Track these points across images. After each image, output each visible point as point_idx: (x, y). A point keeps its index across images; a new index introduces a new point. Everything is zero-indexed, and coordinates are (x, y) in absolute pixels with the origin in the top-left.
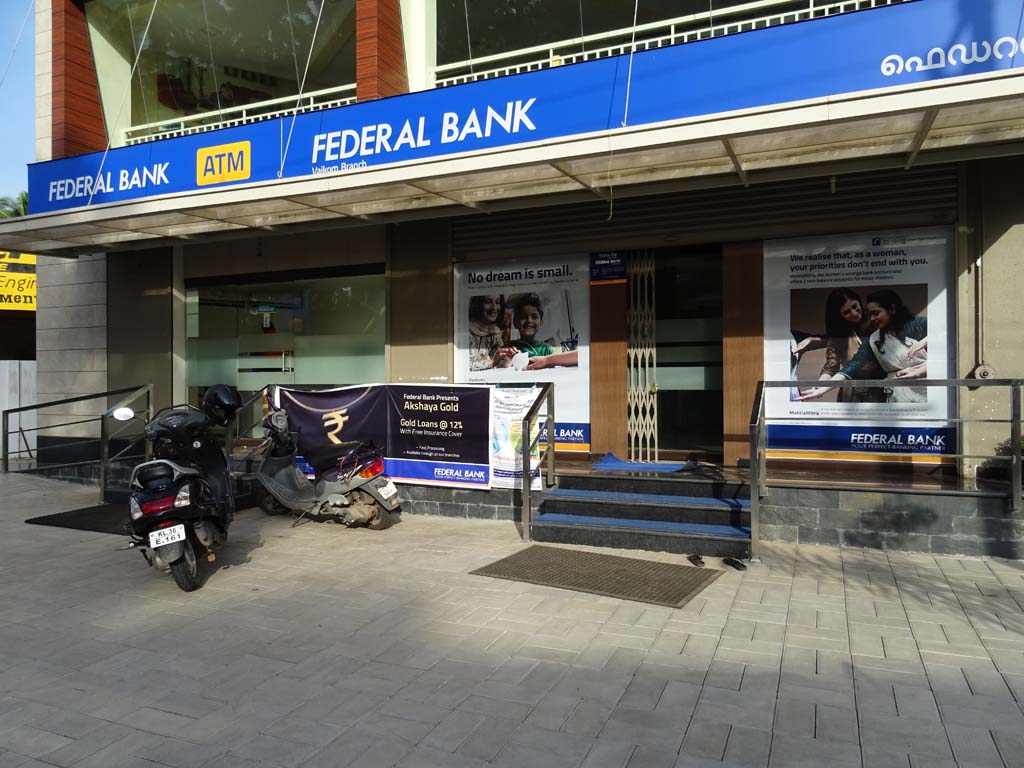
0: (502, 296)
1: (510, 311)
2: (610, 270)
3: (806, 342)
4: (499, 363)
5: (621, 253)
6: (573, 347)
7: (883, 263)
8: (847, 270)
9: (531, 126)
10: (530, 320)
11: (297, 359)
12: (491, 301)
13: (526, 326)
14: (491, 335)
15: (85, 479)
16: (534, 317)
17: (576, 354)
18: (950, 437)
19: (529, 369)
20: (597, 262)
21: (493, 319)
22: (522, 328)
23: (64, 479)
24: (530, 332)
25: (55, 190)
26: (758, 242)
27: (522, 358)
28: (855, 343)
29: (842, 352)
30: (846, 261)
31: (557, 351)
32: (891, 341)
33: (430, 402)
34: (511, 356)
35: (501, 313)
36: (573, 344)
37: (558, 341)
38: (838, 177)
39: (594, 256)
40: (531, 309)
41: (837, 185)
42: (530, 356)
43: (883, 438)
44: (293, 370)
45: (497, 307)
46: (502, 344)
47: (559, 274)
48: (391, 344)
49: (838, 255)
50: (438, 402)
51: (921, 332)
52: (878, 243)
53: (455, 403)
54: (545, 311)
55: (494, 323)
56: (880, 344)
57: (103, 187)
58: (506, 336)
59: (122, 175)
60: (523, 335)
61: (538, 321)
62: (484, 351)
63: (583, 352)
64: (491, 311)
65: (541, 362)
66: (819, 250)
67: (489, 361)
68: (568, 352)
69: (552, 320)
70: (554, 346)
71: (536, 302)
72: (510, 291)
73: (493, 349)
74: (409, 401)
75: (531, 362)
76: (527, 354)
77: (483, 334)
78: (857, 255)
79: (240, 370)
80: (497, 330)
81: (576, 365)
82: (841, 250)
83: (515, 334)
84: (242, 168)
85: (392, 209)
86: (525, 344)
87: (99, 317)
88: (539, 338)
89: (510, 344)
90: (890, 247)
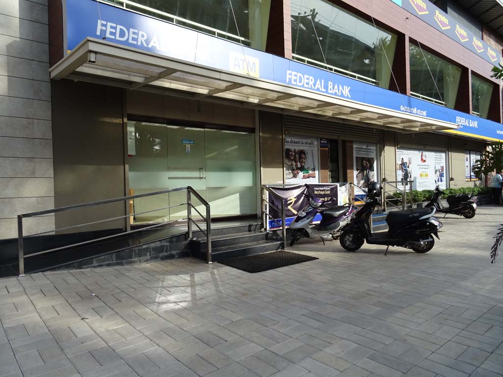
0: (295, 150)
1: (297, 156)
2: (325, 145)
3: (358, 171)
4: (295, 176)
5: (327, 140)
6: (314, 171)
7: (368, 152)
8: (363, 152)
11: (207, 173)
12: (292, 151)
13: (302, 162)
14: (292, 165)
16: (304, 159)
17: (315, 173)
19: (303, 178)
20: (322, 142)
21: (292, 158)
22: (301, 162)
24: (303, 165)
26: (352, 142)
27: (301, 174)
28: (365, 172)
29: (363, 174)
30: (363, 150)
31: (310, 172)
32: (370, 172)
33: (322, 190)
34: (298, 174)
35: (295, 156)
36: (314, 170)
39: (321, 139)
40: (303, 156)
42: (304, 173)
44: (205, 178)
46: (295, 169)
47: (310, 143)
50: (324, 190)
51: (373, 171)
52: (367, 146)
53: (329, 190)
54: (307, 156)
55: (292, 160)
56: (368, 172)
58: (296, 165)
60: (301, 165)
62: (290, 171)
63: (317, 172)
64: (292, 155)
65: (306, 176)
66: (360, 147)
67: (292, 175)
68: (313, 172)
71: (304, 153)
72: (298, 148)
73: (293, 170)
74: (316, 190)
75: (303, 176)
77: (290, 164)
78: (365, 149)
79: (169, 178)
80: (294, 163)
81: (315, 177)
82: (363, 147)
83: (299, 165)
84: (255, 72)
86: (302, 169)
88: (306, 167)
89: (298, 169)
90: (369, 148)
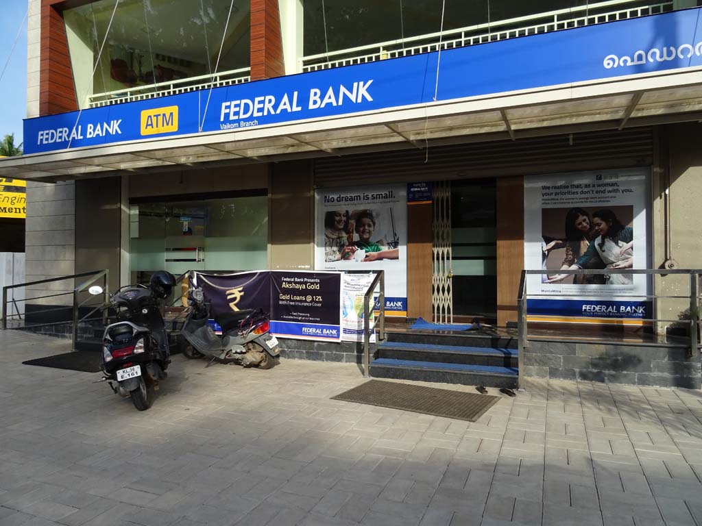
0: (347, 211)
1: (353, 222)
2: (421, 195)
3: (553, 244)
4: (345, 256)
5: (428, 184)
6: (395, 246)
7: (604, 192)
8: (579, 196)
9: (370, 99)
10: (367, 227)
11: (206, 253)
12: (340, 215)
13: (364, 232)
14: (340, 238)
15: (60, 334)
16: (369, 226)
17: (398, 251)
18: (648, 308)
19: (365, 261)
20: (412, 189)
21: (342, 227)
22: (361, 233)
23: (45, 334)
24: (366, 236)
25: (42, 137)
26: (520, 177)
27: (361, 253)
28: (585, 245)
29: (576, 251)
30: (579, 190)
31: (385, 249)
32: (610, 244)
33: (300, 283)
34: (353, 252)
35: (347, 223)
36: (395, 244)
37: (385, 242)
38: (574, 134)
39: (410, 185)
40: (367, 220)
41: (574, 139)
42: (366, 252)
43: (604, 308)
44: (203, 260)
45: (344, 219)
46: (347, 244)
47: (386, 197)
48: (272, 244)
49: (573, 186)
50: (305, 283)
51: (629, 238)
52: (600, 178)
53: (317, 284)
54: (376, 221)
55: (340, 229)
56: (601, 245)
57: (75, 136)
58: (350, 238)
59: (89, 128)
60: (361, 237)
61: (372, 229)
62: (335, 249)
63: (402, 250)
64: (339, 222)
65: (374, 256)
66: (561, 183)
67: (338, 255)
68: (392, 249)
69: (381, 229)
70: (383, 245)
71: (370, 216)
72: (352, 208)
73: (341, 247)
74: (286, 282)
75: (367, 256)
76: (364, 250)
77: (334, 237)
78: (586, 186)
79: (167, 260)
80: (344, 235)
81: (397, 258)
82: (576, 183)
83: (356, 237)
84: (172, 124)
85: (275, 153)
86: (363, 244)
87: (70, 223)
88: (373, 240)
89: (352, 244)
90: (608, 181)
